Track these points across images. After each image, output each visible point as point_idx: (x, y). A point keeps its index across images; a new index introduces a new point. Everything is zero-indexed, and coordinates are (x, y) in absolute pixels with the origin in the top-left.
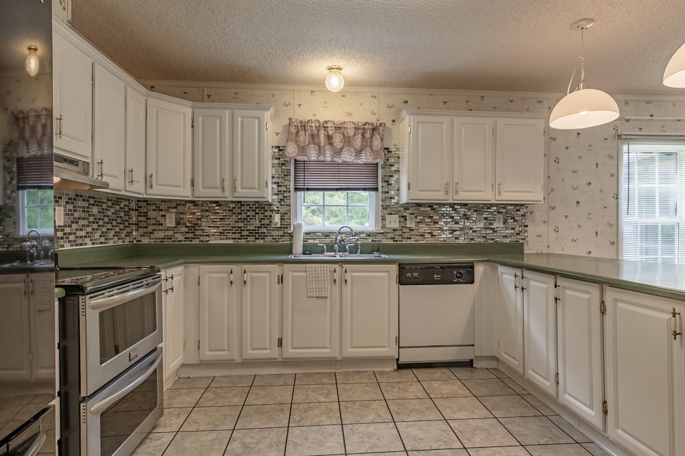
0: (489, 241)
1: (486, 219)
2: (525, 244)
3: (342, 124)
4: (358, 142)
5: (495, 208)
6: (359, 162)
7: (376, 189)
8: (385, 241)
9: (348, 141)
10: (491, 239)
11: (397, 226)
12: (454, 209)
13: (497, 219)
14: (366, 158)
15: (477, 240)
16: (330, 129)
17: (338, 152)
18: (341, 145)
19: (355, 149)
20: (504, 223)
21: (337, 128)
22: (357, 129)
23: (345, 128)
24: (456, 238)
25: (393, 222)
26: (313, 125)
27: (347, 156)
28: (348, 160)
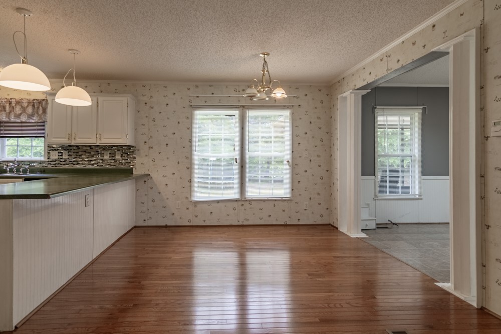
0: (112, 167)
1: (110, 154)
2: (134, 169)
3: (20, 100)
4: (30, 110)
5: (116, 148)
6: (32, 121)
7: (44, 137)
8: (50, 167)
9: (24, 109)
10: (114, 166)
11: (57, 157)
12: (91, 148)
13: (117, 155)
14: (35, 119)
15: (105, 166)
16: (13, 103)
17: (19, 116)
18: (20, 112)
19: (27, 114)
20: (121, 156)
21: (18, 102)
22: (29, 103)
23: (22, 102)
24: (92, 165)
25: (54, 155)
26: (3, 101)
27: (24, 118)
28: (23, 120)
